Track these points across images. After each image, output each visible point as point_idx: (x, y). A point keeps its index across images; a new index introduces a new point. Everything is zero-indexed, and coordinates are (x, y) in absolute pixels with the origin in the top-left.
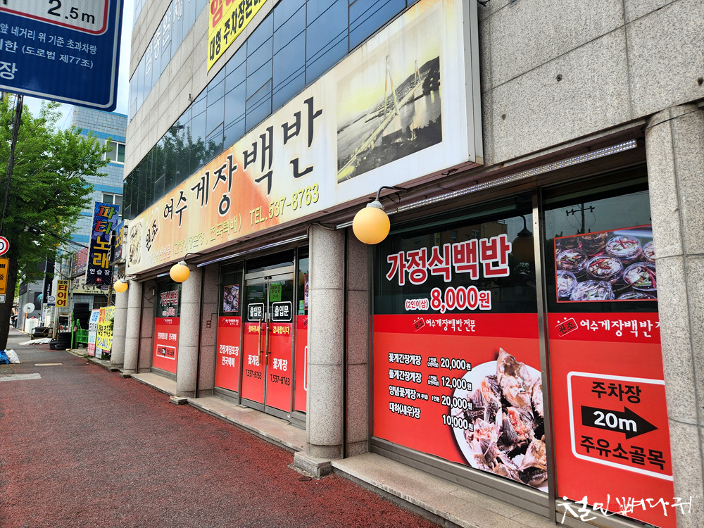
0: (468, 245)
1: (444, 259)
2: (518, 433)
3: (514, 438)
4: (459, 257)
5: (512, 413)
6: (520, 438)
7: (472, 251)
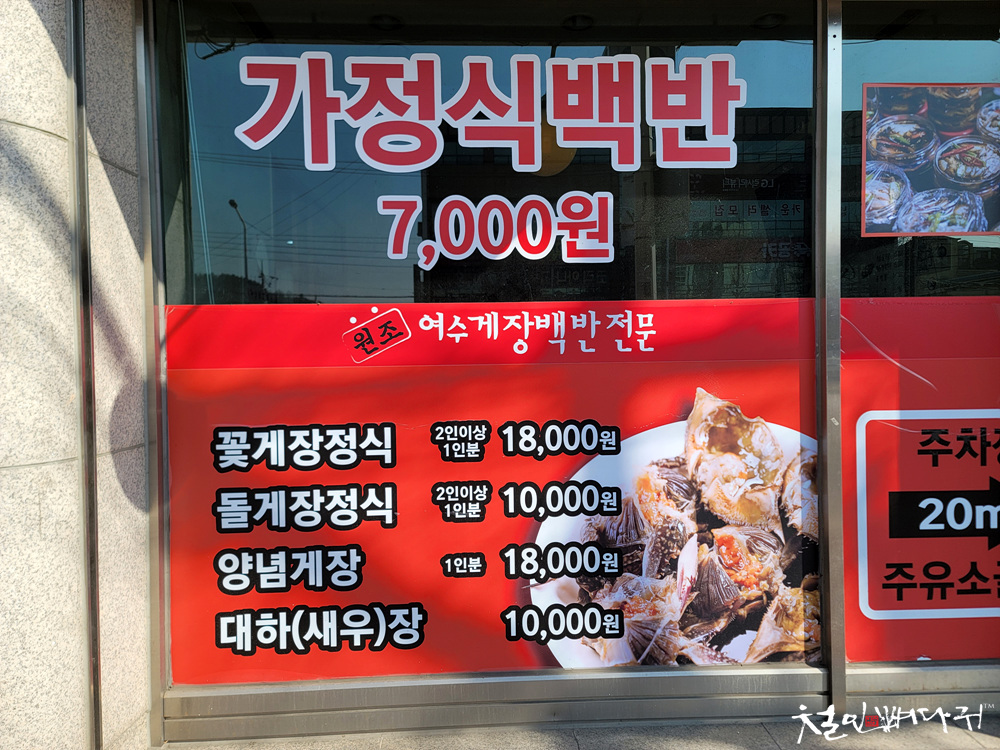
0: (606, 69)
1: (513, 101)
2: (741, 584)
3: (728, 601)
4: (573, 100)
5: (728, 542)
6: (744, 594)
7: (618, 88)
